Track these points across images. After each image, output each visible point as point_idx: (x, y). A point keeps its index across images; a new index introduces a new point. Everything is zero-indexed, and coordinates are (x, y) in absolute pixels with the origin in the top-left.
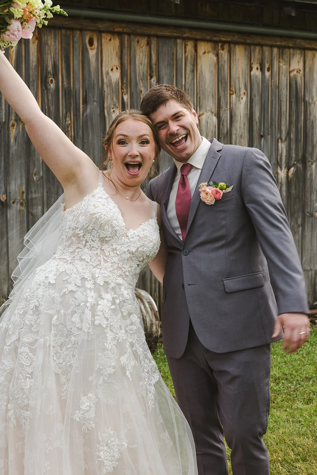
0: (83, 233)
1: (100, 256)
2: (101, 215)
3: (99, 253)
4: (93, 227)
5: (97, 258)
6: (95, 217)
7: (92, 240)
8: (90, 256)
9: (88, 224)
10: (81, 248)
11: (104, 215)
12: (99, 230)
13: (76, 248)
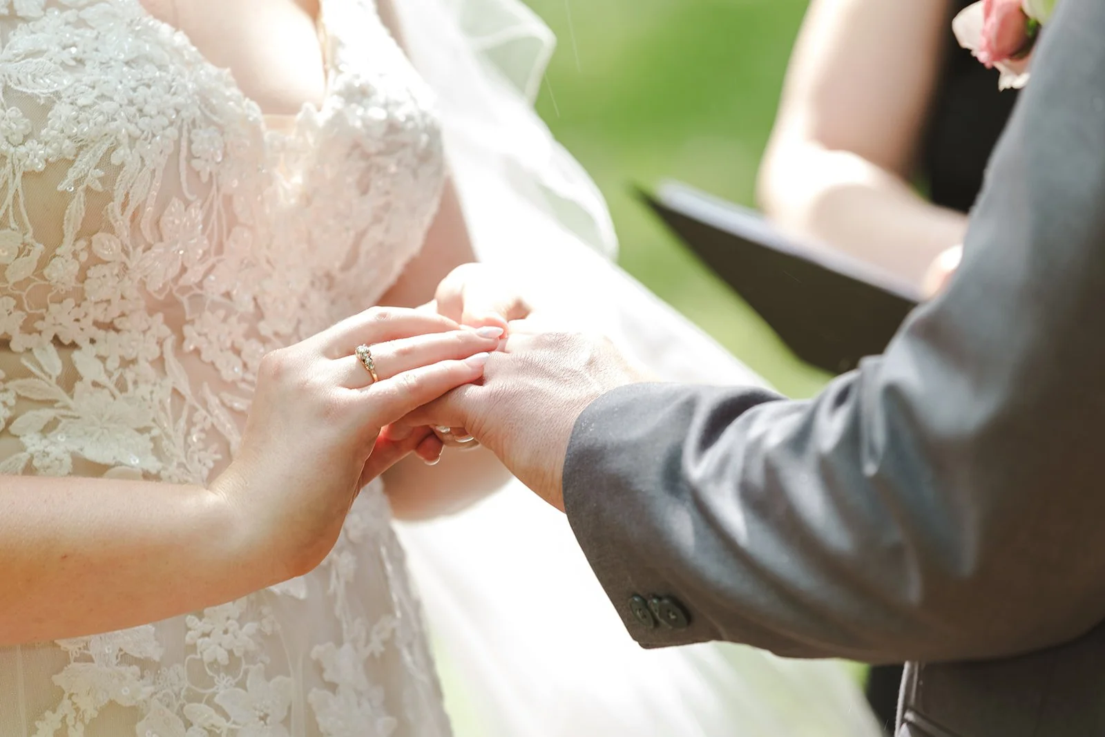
0: (19, 306)
1: (205, 403)
2: (112, 149)
3: (185, 389)
4: (84, 257)
5: (191, 423)
6: (78, 182)
7: (97, 324)
8: (141, 431)
9: (39, 248)
10: (50, 403)
11: (133, 140)
12: (127, 253)
13: (8, 414)
